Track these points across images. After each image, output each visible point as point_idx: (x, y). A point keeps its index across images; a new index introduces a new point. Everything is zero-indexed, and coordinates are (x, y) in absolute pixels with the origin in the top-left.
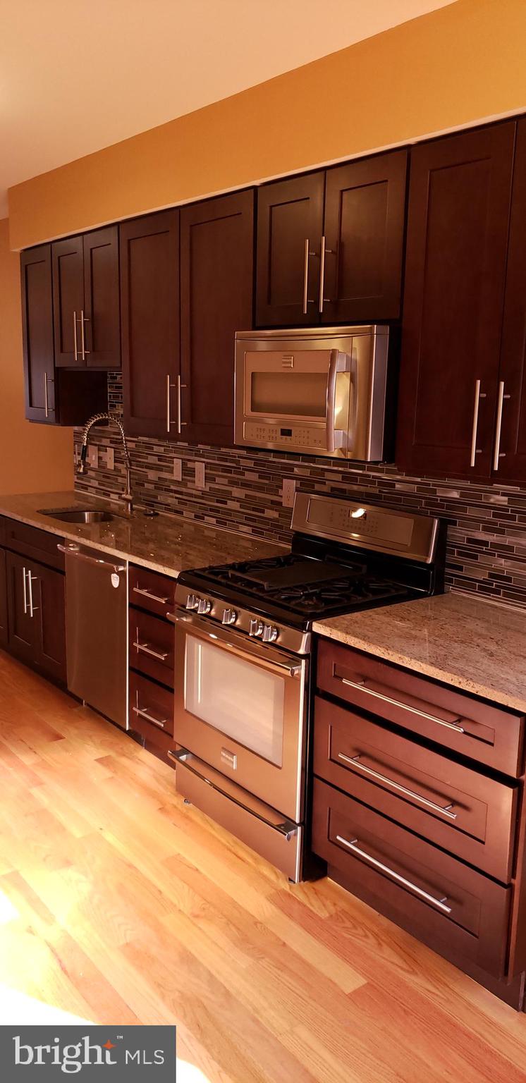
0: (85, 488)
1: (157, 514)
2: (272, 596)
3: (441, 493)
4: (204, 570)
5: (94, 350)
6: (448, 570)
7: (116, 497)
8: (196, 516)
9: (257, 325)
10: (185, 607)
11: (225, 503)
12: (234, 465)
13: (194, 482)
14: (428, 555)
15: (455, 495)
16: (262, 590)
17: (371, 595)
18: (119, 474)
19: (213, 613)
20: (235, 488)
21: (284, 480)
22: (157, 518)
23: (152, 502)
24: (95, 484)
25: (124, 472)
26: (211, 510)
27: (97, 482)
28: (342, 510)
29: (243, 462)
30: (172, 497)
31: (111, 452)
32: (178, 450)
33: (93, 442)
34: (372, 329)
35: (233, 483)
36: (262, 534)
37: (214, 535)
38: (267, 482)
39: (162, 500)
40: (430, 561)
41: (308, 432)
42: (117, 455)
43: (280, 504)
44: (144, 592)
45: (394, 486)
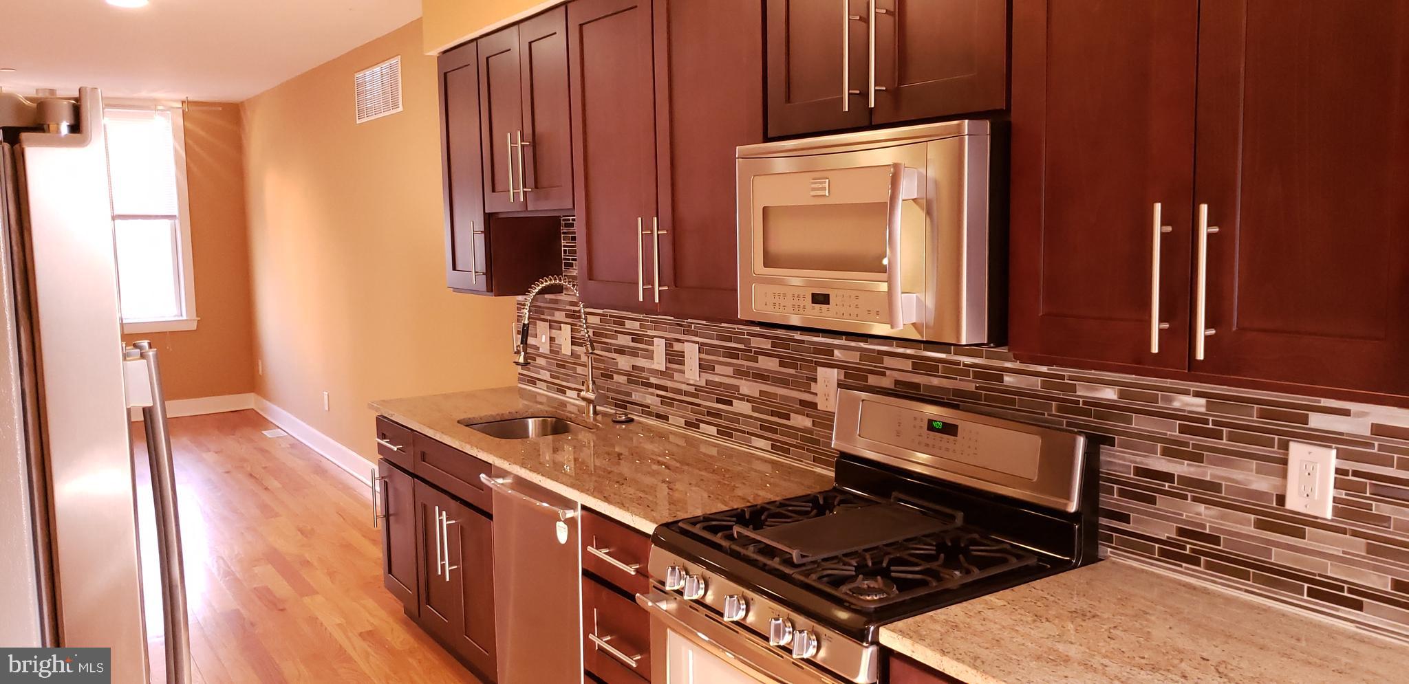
0: (533, 381)
1: (632, 420)
2: (807, 576)
3: (1082, 392)
4: (694, 521)
5: (536, 187)
6: (1103, 521)
7: (573, 394)
8: (687, 423)
9: (769, 136)
10: (663, 583)
11: (730, 403)
12: (742, 346)
13: (683, 372)
14: (1068, 497)
15: (1110, 394)
16: (788, 562)
17: (976, 570)
18: (577, 361)
19: (709, 599)
20: (743, 382)
21: (819, 369)
22: (632, 426)
23: (623, 401)
24: (546, 375)
25: (584, 358)
26: (709, 414)
27: (548, 374)
28: (915, 419)
29: (756, 343)
30: (652, 394)
31: (567, 329)
32: (657, 325)
33: (542, 317)
34: (959, 127)
35: (740, 373)
36: (788, 451)
37: (714, 452)
38: (792, 371)
39: (637, 398)
40: (1073, 507)
41: (857, 297)
42: (577, 335)
43: (814, 405)
44: (602, 554)
45: (1000, 378)
